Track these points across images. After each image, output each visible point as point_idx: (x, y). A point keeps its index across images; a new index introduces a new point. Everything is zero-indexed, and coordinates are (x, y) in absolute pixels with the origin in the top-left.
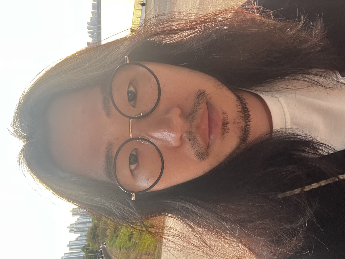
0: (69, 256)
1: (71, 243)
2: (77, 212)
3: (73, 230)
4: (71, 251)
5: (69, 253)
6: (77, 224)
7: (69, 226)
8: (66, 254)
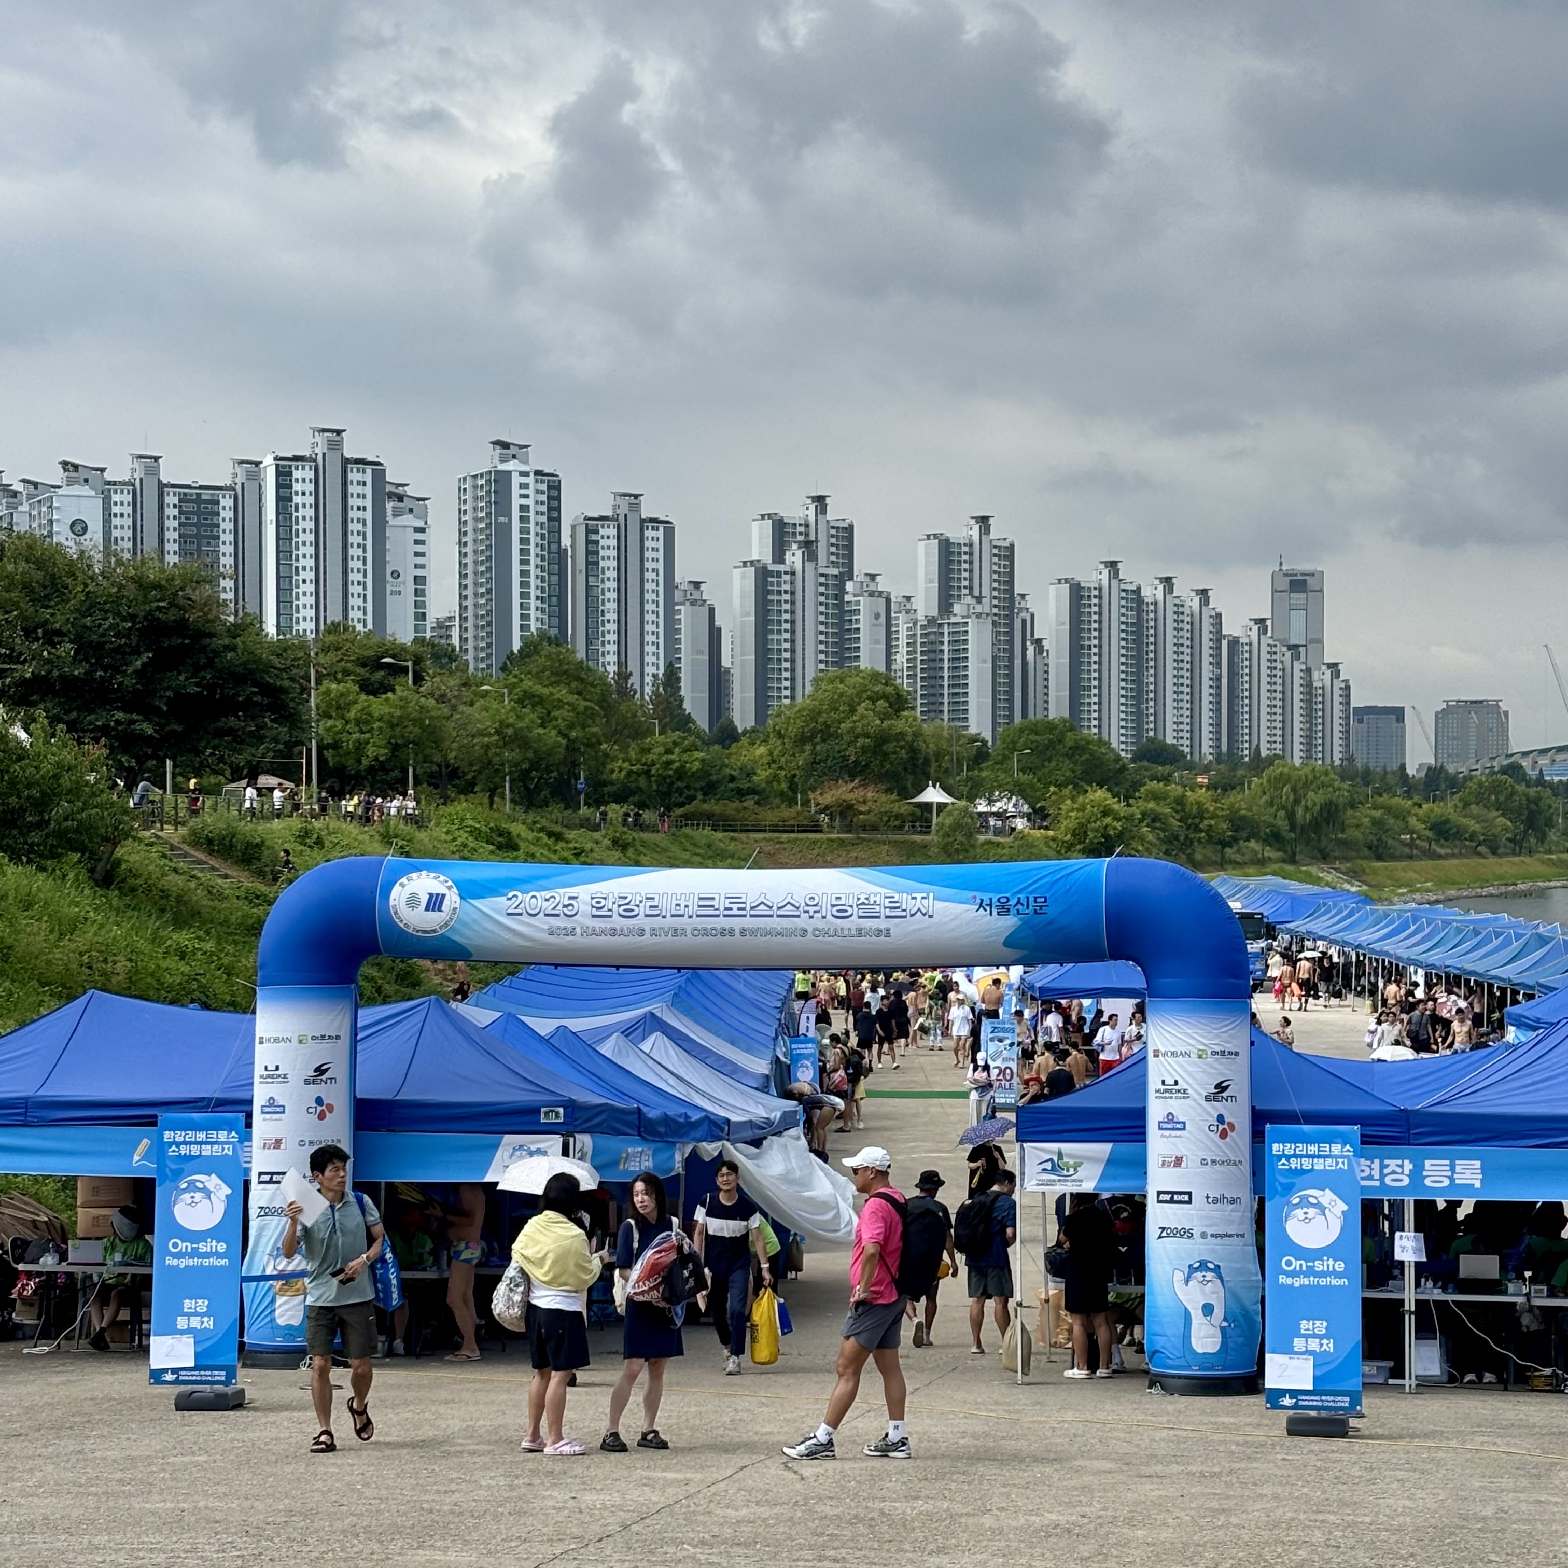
0: (525, 519)
1: (654, 538)
2: (971, 588)
3: (788, 556)
4: (573, 536)
5: (558, 519)
6: (836, 597)
7: (829, 516)
8: (544, 487)
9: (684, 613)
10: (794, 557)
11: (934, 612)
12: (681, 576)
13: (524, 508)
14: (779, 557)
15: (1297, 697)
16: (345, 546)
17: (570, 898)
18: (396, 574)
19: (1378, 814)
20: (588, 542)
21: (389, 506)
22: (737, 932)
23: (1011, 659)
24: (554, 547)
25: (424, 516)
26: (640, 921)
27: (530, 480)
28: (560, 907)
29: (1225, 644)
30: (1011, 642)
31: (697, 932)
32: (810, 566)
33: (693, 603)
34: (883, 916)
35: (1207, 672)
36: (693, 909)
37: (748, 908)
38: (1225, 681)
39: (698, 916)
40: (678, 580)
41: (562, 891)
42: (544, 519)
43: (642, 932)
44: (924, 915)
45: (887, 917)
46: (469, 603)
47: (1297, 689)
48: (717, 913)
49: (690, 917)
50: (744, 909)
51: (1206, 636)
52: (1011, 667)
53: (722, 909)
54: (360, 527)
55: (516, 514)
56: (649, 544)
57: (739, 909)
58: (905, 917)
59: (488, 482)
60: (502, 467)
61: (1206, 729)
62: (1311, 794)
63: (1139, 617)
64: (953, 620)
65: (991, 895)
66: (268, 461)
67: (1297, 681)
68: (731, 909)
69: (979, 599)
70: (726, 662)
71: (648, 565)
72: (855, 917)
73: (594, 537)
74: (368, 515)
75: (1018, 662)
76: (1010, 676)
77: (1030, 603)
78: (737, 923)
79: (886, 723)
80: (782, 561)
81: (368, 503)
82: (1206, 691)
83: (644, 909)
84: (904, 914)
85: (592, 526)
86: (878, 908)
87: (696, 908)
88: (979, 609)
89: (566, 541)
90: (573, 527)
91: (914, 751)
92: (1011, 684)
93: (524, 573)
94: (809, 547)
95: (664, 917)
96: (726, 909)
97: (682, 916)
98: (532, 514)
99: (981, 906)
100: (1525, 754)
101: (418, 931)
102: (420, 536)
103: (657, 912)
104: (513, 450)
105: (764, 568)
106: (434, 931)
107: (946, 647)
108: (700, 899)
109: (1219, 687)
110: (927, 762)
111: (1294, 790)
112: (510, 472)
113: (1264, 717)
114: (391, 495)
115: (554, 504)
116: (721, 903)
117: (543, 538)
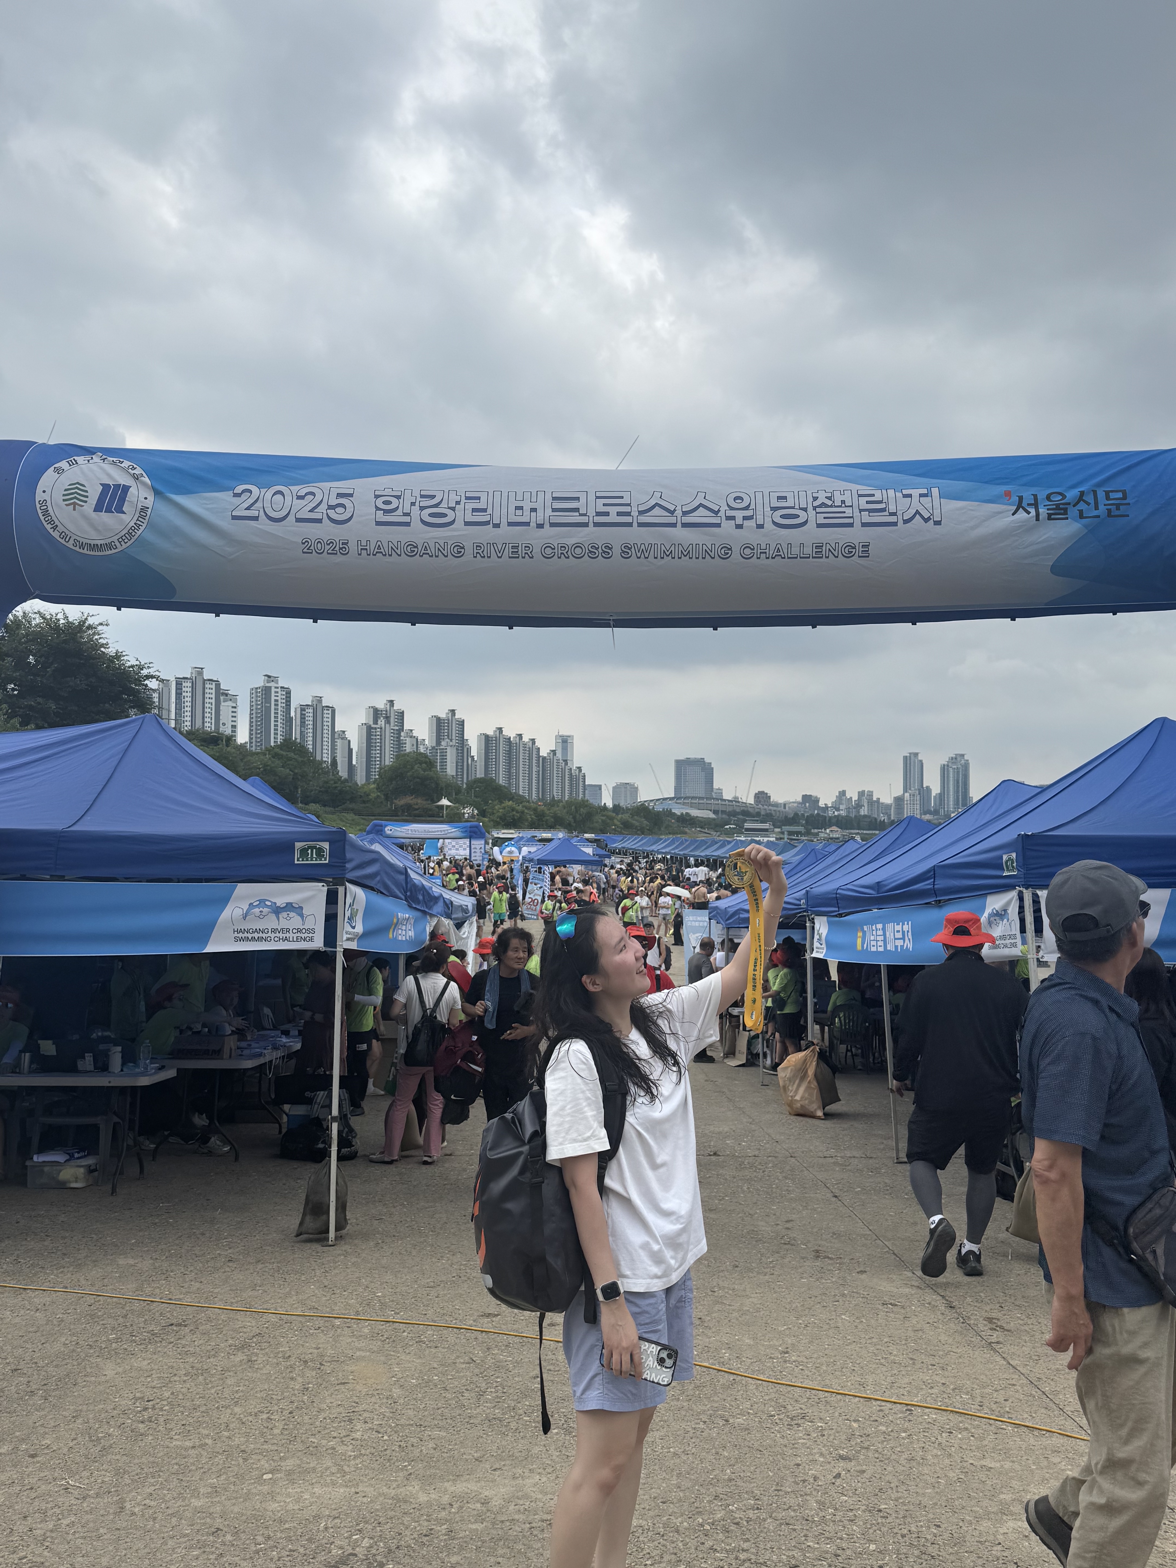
0: (276, 705)
1: (327, 714)
2: (448, 736)
3: (379, 722)
4: (295, 712)
5: (290, 705)
6: (397, 738)
7: (395, 708)
8: (284, 693)
9: (339, 742)
10: (382, 722)
11: (434, 744)
12: (338, 728)
13: (276, 701)
14: (376, 722)
15: (567, 779)
16: (203, 712)
17: (340, 495)
18: (224, 724)
19: (604, 818)
20: (301, 714)
21: (222, 698)
22: (617, 551)
23: (463, 762)
24: (288, 716)
25: (236, 701)
26: (458, 531)
27: (279, 690)
28: (323, 507)
29: (541, 759)
30: (463, 756)
31: (551, 552)
32: (387, 725)
33: (342, 739)
34: (857, 523)
35: (535, 768)
36: (545, 514)
37: (635, 513)
38: (541, 772)
39: (552, 525)
40: (336, 730)
41: (326, 485)
42: (284, 705)
43: (459, 550)
44: (926, 520)
45: (864, 525)
46: (254, 736)
47: (567, 776)
48: (584, 519)
49: (540, 526)
50: (628, 514)
51: (534, 756)
52: (463, 766)
53: (591, 513)
54: (210, 705)
55: (273, 703)
56: (325, 715)
57: (619, 514)
58: (895, 524)
59: (262, 690)
60: (267, 685)
61: (534, 789)
62: (582, 809)
63: (510, 748)
64: (441, 747)
65: (1034, 490)
66: (172, 679)
67: (567, 773)
68: (607, 514)
69: (451, 740)
70: (354, 762)
71: (325, 724)
72: (811, 524)
73: (304, 712)
74: (213, 701)
75: (465, 764)
76: (463, 769)
77: (469, 743)
78: (616, 537)
79: (426, 773)
80: (377, 724)
81: (213, 696)
82: (534, 776)
83: (464, 513)
84: (893, 519)
85: (303, 708)
86: (848, 512)
87: (549, 512)
88: (451, 744)
89: (293, 714)
90: (296, 709)
91: (437, 784)
92: (463, 772)
93: (276, 726)
94: (387, 719)
95: (497, 526)
96: (598, 514)
97: (527, 524)
98: (279, 703)
99: (1020, 506)
100: (645, 801)
101: (82, 546)
102: (234, 710)
103: (487, 518)
104: (272, 679)
105: (370, 726)
106: (110, 546)
107: (438, 757)
108: (554, 499)
109: (539, 775)
110: (442, 789)
111: (576, 808)
112: (271, 687)
113: (555, 786)
114: (223, 694)
115: (288, 699)
116: (590, 507)
117: (283, 712)
